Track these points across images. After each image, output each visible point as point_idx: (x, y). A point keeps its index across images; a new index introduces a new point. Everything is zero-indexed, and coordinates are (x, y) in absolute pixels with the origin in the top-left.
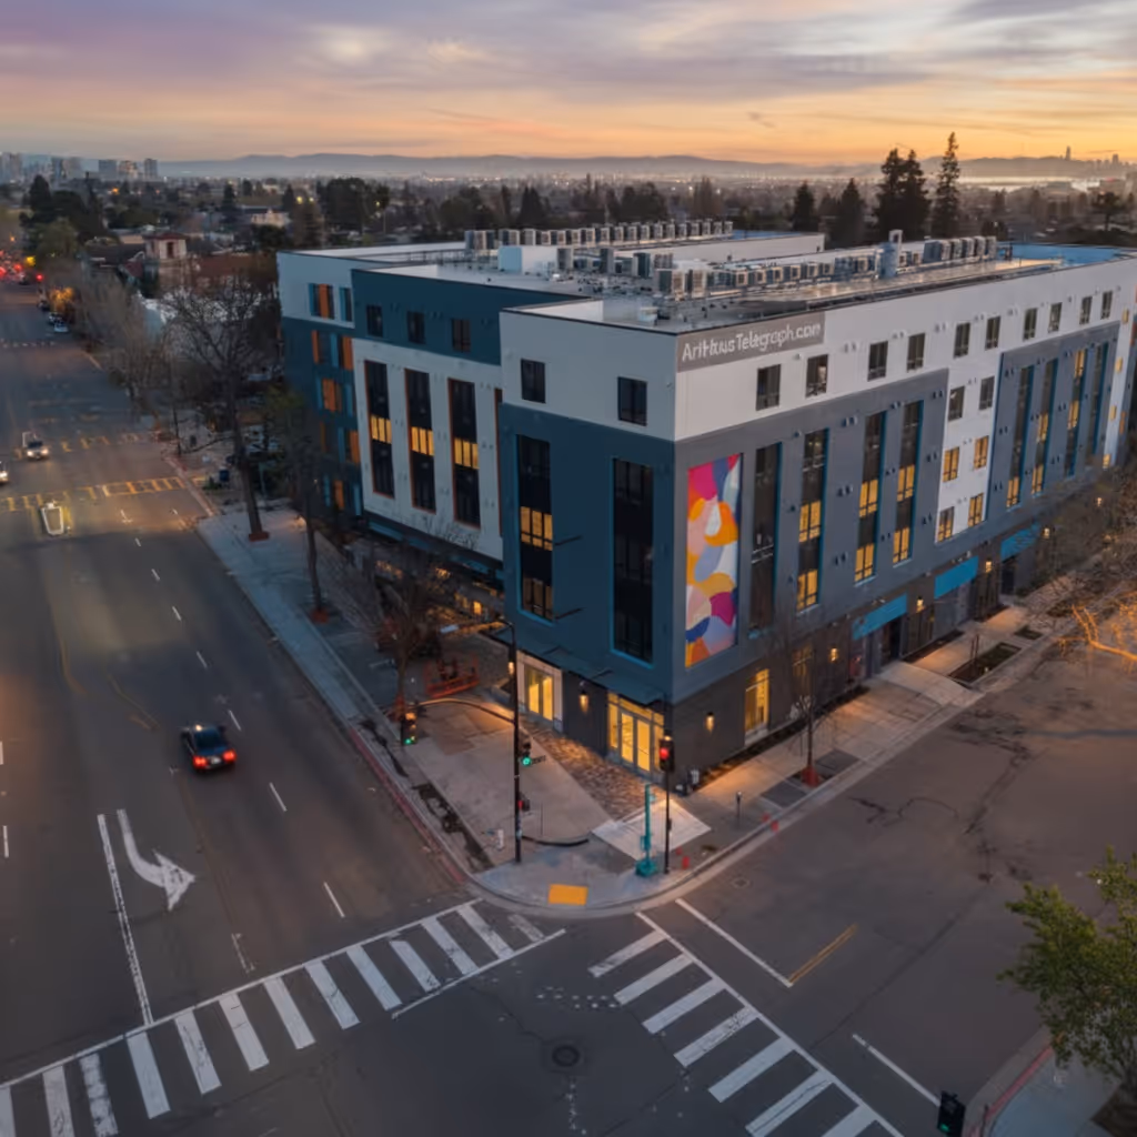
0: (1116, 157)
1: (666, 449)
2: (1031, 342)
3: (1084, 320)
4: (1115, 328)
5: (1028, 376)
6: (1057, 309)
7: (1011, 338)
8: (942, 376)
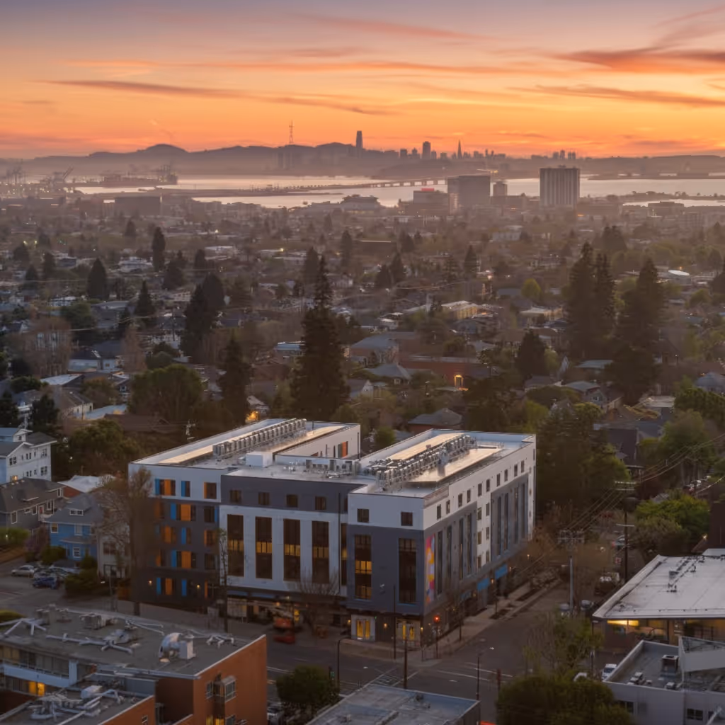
0: (426, 146)
1: (422, 532)
2: (499, 487)
3: (516, 475)
4: (527, 475)
5: (500, 499)
6: (506, 472)
7: (494, 487)
8: (475, 504)
